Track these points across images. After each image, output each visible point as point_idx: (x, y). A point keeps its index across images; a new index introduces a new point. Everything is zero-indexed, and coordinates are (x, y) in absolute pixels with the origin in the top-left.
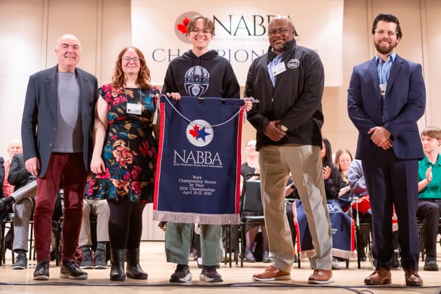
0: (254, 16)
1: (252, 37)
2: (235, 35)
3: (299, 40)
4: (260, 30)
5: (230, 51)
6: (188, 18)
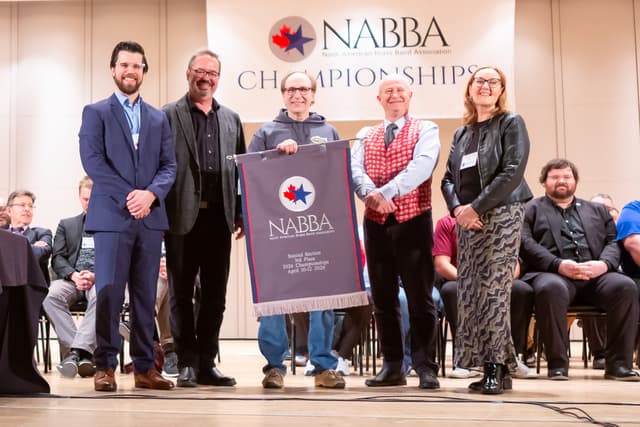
0: (383, 20)
1: (381, 49)
2: (355, 47)
3: (449, 52)
4: (391, 39)
5: (348, 71)
6: (288, 26)
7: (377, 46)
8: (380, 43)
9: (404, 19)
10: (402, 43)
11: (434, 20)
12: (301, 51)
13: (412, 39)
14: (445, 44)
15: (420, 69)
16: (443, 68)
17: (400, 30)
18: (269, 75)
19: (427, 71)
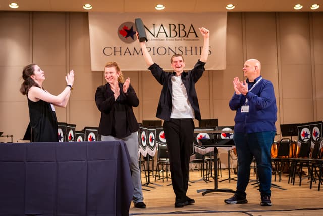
0: (170, 25)
1: (168, 38)
3: (199, 40)
4: (173, 34)
5: (154, 47)
6: (127, 26)
7: (167, 37)
8: (168, 35)
9: (179, 25)
10: (178, 36)
11: (192, 26)
12: (133, 38)
13: (182, 34)
14: (197, 37)
15: (186, 47)
16: (196, 47)
17: (177, 30)
18: (118, 49)
19: (189, 48)
